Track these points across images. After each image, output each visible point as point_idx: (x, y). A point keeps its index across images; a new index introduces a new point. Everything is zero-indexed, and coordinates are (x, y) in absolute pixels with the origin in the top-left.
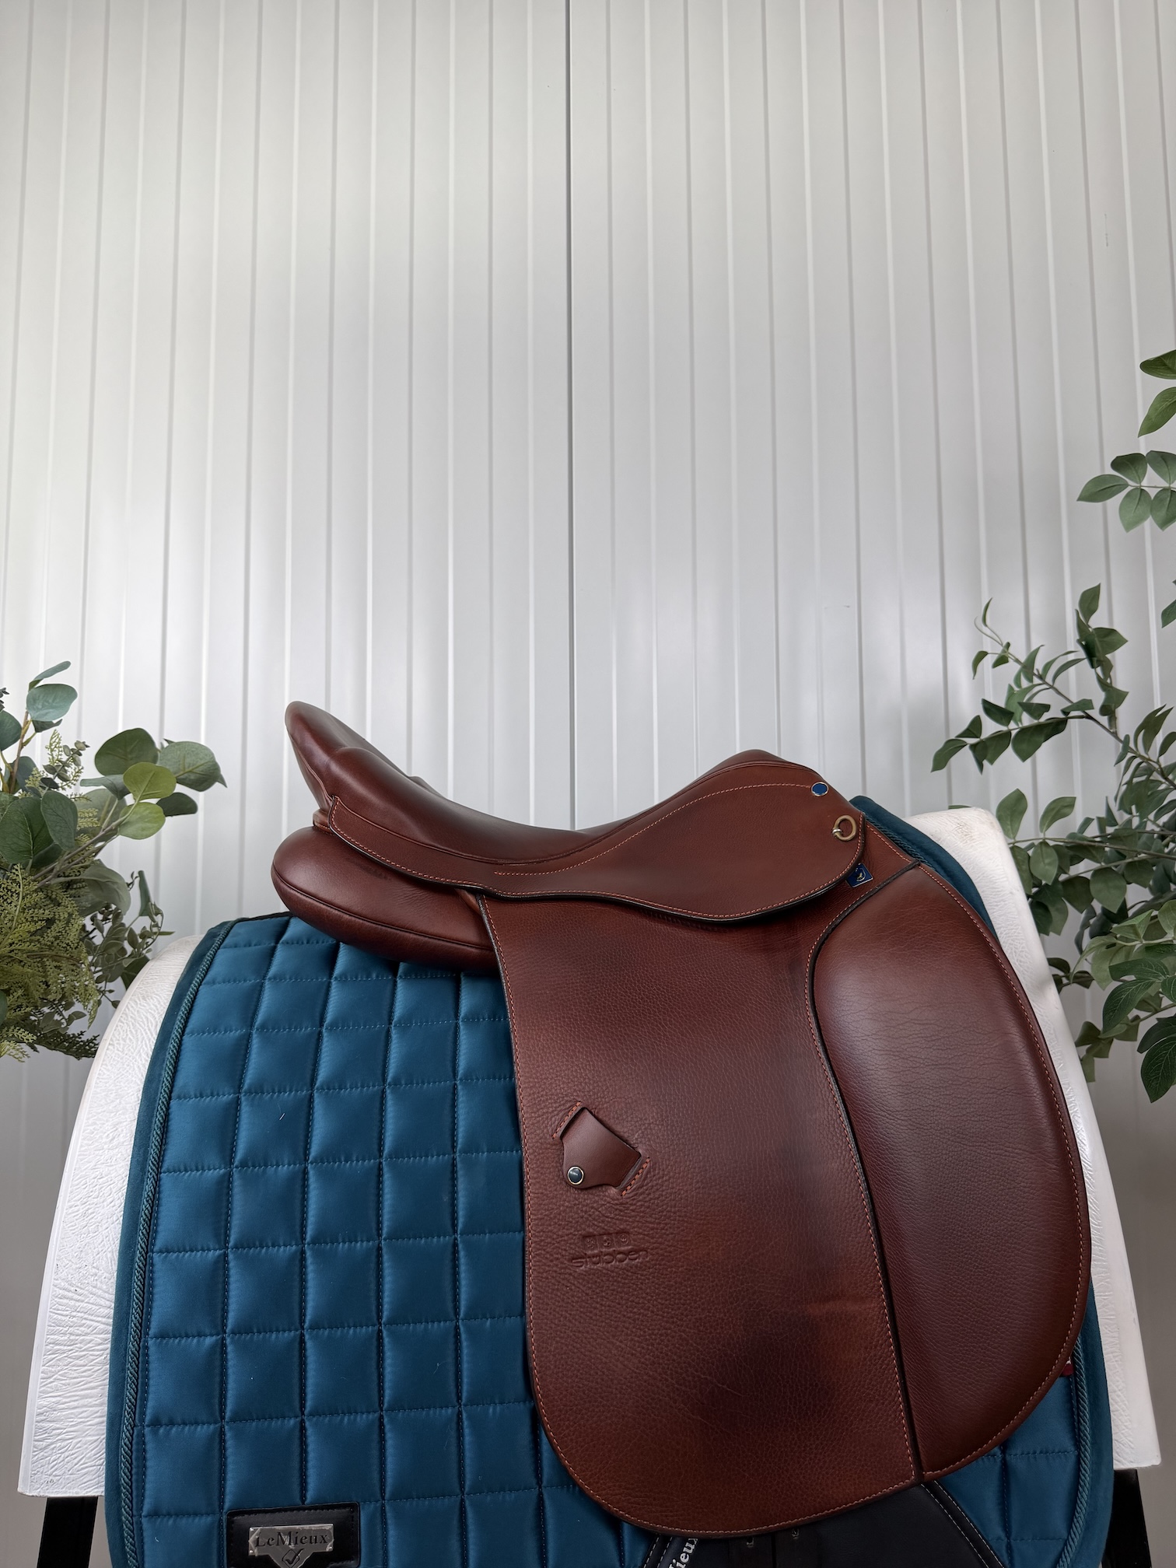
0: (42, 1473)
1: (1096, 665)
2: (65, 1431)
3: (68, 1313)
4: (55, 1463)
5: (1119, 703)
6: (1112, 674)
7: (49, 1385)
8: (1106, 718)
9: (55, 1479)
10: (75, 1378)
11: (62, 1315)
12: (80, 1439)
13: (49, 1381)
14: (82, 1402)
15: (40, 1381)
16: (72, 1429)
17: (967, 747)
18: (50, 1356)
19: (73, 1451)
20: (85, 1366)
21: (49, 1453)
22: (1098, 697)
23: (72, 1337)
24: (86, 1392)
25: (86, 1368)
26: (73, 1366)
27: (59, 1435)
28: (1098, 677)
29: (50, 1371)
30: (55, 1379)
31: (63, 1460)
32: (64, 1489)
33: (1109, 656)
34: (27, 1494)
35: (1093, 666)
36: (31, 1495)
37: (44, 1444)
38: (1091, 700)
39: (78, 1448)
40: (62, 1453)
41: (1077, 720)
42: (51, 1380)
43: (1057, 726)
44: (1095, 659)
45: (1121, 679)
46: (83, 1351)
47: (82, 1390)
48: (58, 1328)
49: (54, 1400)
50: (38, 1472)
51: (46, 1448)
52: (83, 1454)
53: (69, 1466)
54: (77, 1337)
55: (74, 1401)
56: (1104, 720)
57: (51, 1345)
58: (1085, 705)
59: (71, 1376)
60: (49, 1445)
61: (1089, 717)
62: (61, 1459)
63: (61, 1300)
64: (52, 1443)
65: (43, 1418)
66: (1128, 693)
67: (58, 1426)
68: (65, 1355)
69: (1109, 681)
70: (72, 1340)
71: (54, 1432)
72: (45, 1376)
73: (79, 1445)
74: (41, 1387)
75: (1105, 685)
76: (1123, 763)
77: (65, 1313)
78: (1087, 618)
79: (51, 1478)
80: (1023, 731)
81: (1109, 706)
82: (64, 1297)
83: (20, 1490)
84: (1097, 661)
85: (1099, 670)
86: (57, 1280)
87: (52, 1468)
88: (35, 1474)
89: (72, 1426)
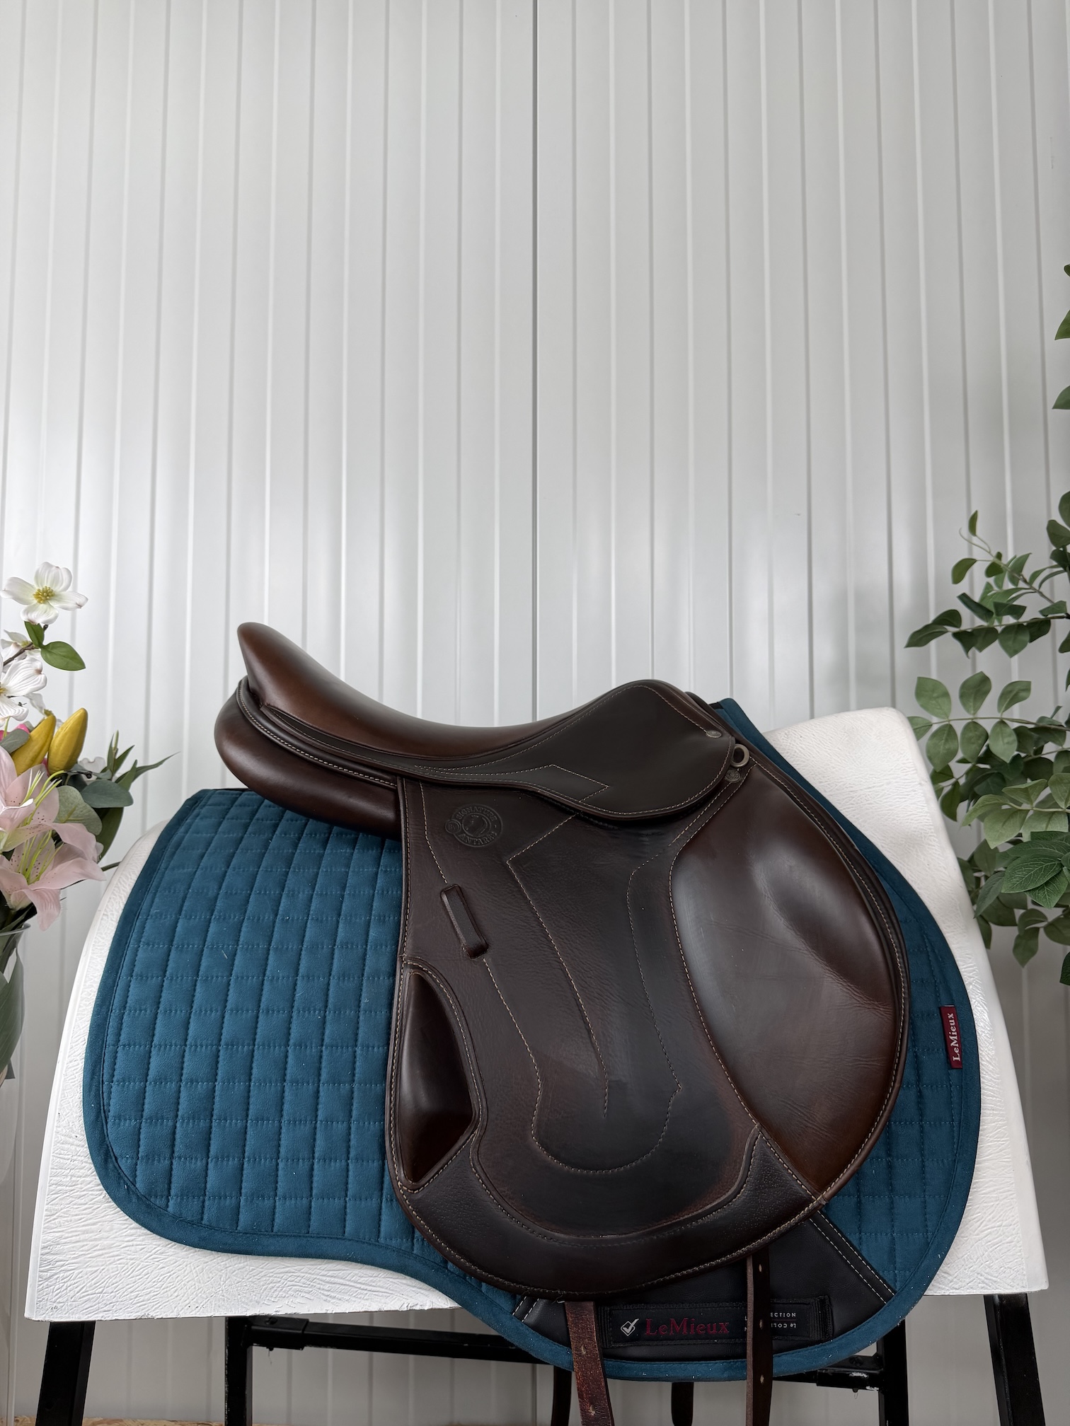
0: (47, 1300)
2: (67, 1263)
3: (69, 1157)
4: (59, 1291)
7: (53, 1222)
9: (59, 1306)
10: (76, 1215)
11: (64, 1159)
12: (81, 1270)
13: (53, 1218)
14: (82, 1237)
15: (44, 1218)
16: (73, 1261)
18: (53, 1196)
19: (75, 1281)
20: (86, 1204)
21: (53, 1282)
23: (74, 1179)
24: (87, 1227)
25: (86, 1206)
26: (75, 1204)
27: (63, 1266)
29: (53, 1210)
30: (58, 1216)
31: (66, 1289)
32: (67, 1315)
34: (34, 1319)
36: (37, 1319)
37: (49, 1274)
39: (79, 1278)
40: (64, 1282)
42: (55, 1217)
46: (84, 1191)
47: (83, 1226)
48: (60, 1170)
49: (57, 1234)
50: (43, 1299)
51: (50, 1277)
52: (84, 1282)
53: (72, 1293)
54: (79, 1179)
55: (76, 1236)
57: (54, 1186)
59: (73, 1213)
60: (53, 1275)
62: (64, 1287)
63: (63, 1145)
64: (56, 1274)
65: (47, 1251)
67: (61, 1258)
68: (67, 1194)
70: (74, 1181)
71: (58, 1263)
72: (49, 1213)
73: (80, 1275)
74: (44, 1224)
77: (66, 1157)
79: (55, 1305)
82: (67, 1143)
83: (26, 1315)
86: (59, 1127)
87: (56, 1295)
88: (40, 1301)
89: (74, 1258)
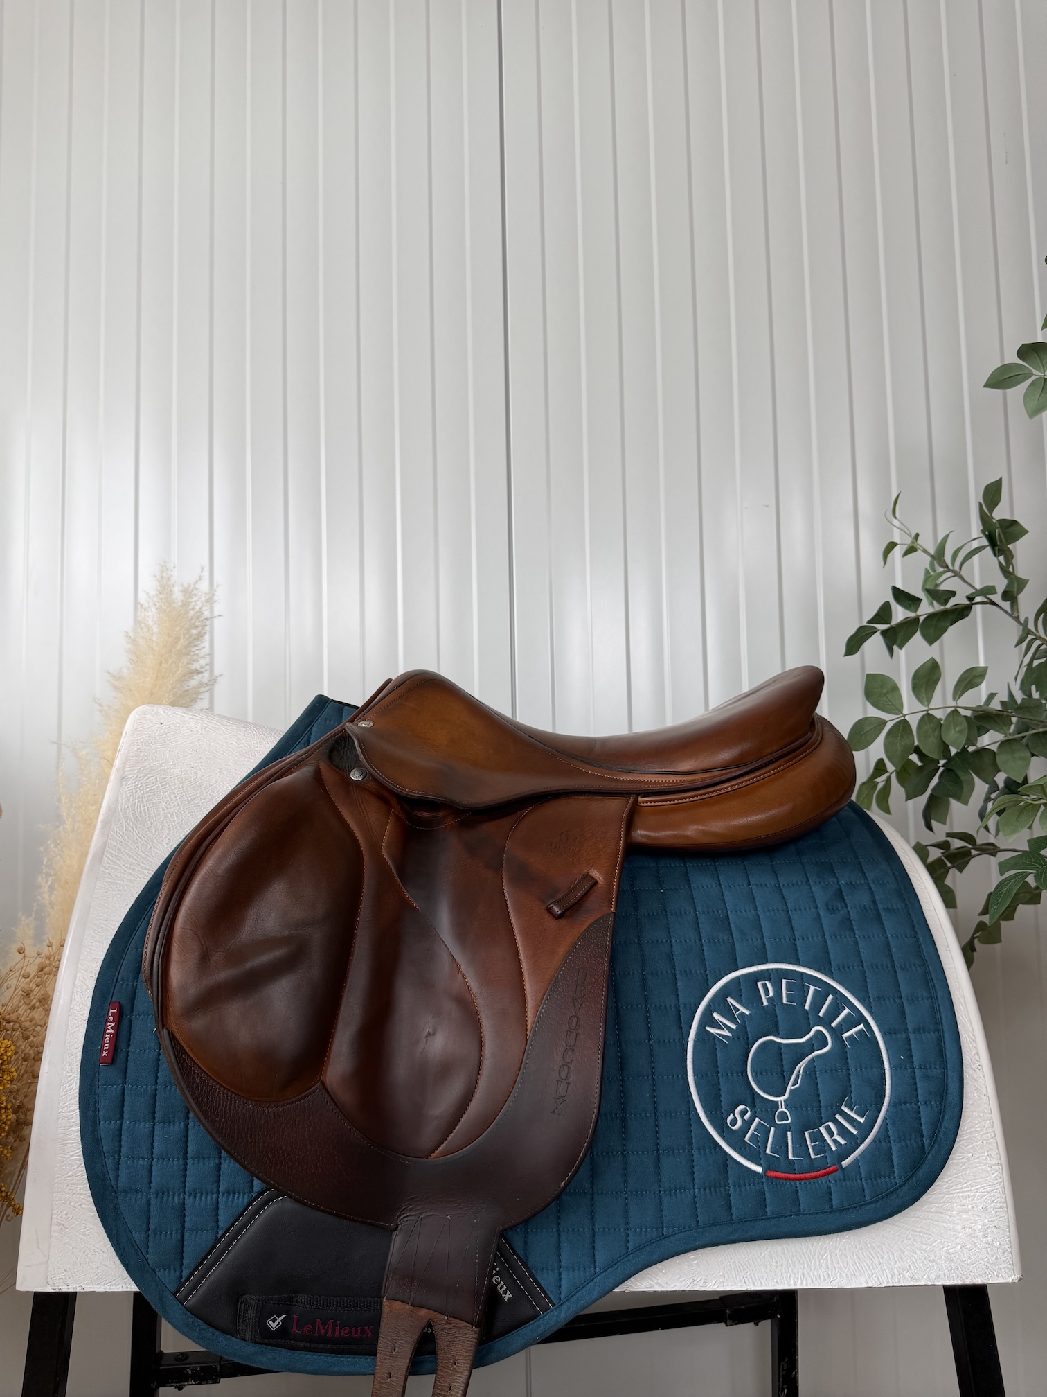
1: (997, 555)
5: (1020, 589)
6: (1013, 561)
8: (1008, 603)
17: (878, 633)
22: (1001, 584)
28: (1000, 563)
33: (1010, 546)
35: (995, 555)
38: (993, 587)
41: (979, 606)
43: (962, 612)
44: (997, 548)
45: (1022, 568)
56: (1007, 605)
58: (988, 590)
61: (993, 603)
66: (1028, 581)
69: (1011, 569)
75: (1006, 571)
76: (1024, 644)
78: (991, 511)
80: (930, 617)
81: (1011, 592)
84: (999, 549)
85: (1001, 558)
